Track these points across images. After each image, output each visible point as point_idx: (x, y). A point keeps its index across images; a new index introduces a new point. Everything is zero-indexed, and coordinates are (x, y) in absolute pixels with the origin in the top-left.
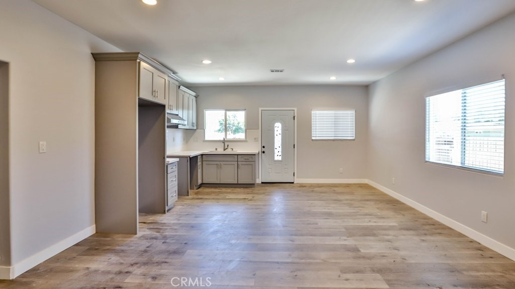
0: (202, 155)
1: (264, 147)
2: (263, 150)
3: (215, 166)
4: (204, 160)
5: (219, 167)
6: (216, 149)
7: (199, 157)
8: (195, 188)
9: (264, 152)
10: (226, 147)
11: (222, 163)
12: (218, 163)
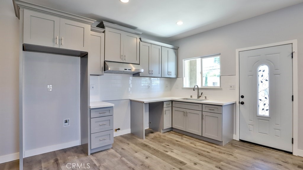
0: (172, 101)
1: (242, 97)
2: (242, 100)
3: (182, 113)
4: (173, 106)
5: (185, 114)
6: (191, 96)
7: (165, 103)
8: (162, 131)
9: (242, 103)
10: (200, 95)
11: (188, 111)
12: (185, 110)
